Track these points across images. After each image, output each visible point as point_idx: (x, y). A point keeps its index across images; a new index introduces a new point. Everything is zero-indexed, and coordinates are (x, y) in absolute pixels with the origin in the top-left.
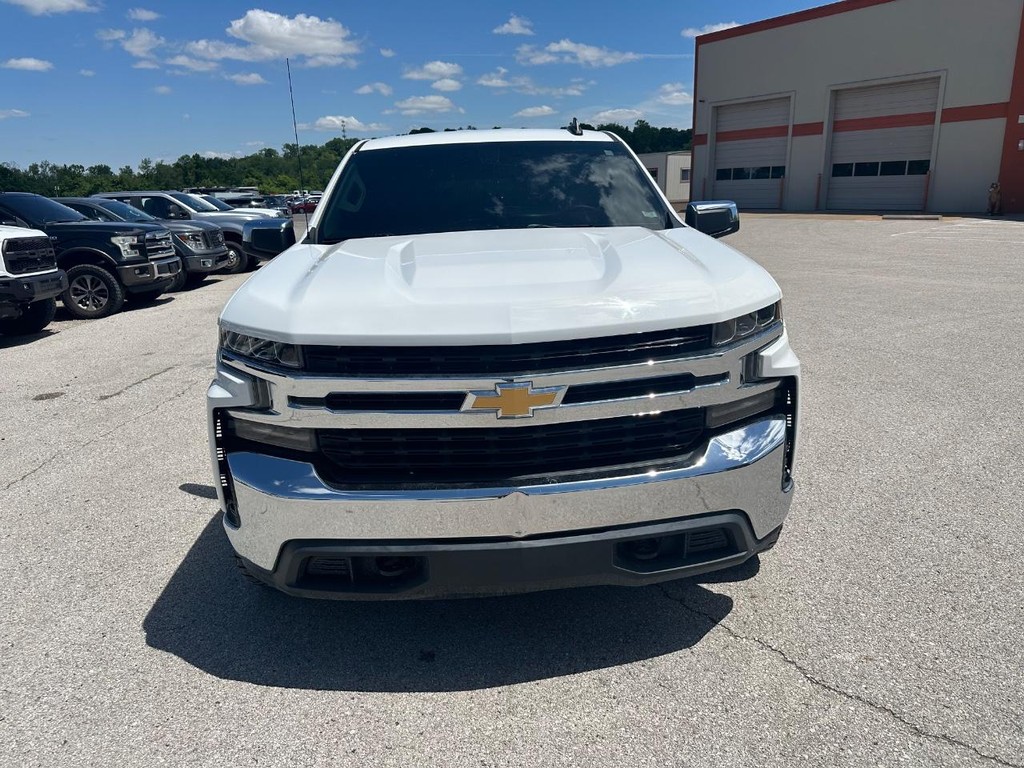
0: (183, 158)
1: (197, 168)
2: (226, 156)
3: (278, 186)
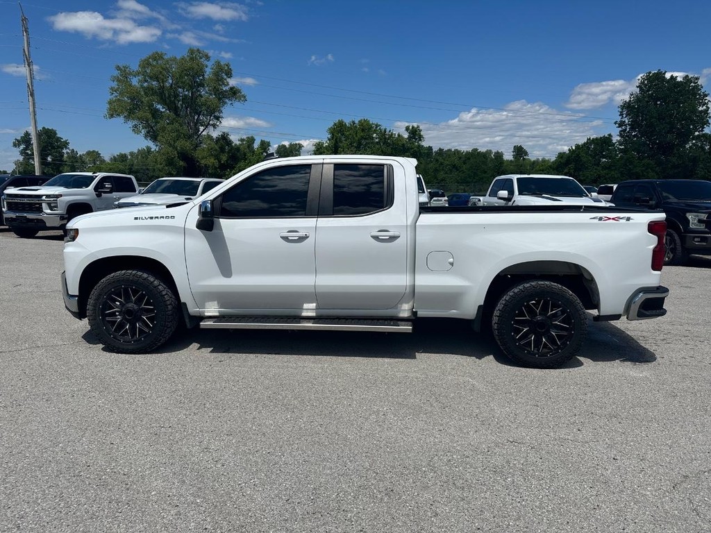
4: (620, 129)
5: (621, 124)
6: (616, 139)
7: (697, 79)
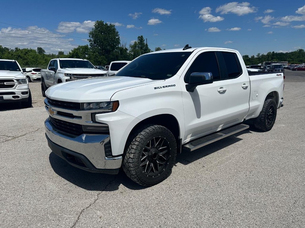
0: (269, 53)
1: (272, 56)
2: (284, 52)
3: (299, 61)
4: (90, 43)
5: (90, 41)
6: (89, 47)
7: (114, 26)
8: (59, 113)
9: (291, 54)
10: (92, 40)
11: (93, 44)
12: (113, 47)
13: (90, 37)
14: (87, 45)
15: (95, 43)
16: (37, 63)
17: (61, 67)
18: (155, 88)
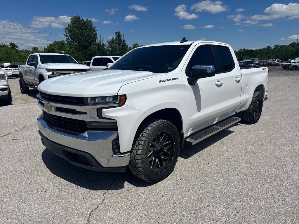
0: (240, 50)
1: (244, 52)
2: (254, 49)
3: (267, 58)
4: (66, 38)
5: (66, 36)
6: (66, 42)
7: (91, 21)
8: (58, 109)
9: (260, 51)
10: (69, 35)
11: (70, 40)
12: (91, 43)
13: (66, 32)
14: (64, 41)
15: (71, 38)
16: (10, 59)
17: (42, 62)
18: (160, 81)
